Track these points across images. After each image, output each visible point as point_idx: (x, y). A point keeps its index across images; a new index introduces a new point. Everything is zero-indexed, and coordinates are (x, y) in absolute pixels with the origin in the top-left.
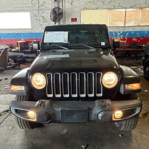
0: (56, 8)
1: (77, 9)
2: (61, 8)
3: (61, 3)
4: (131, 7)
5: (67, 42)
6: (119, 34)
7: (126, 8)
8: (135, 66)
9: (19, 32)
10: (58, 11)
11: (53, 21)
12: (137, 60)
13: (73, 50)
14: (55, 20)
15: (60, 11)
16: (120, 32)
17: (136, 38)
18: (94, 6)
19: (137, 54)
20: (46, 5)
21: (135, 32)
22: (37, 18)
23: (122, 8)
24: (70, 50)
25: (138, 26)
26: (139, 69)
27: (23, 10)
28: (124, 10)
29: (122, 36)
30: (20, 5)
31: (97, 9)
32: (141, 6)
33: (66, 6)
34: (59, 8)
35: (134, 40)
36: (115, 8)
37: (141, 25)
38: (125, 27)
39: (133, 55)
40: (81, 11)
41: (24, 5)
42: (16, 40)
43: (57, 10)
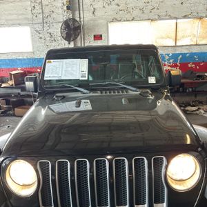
0: (70, 19)
1: (102, 21)
2: (78, 19)
3: (77, 13)
4: (185, 17)
5: (86, 78)
6: (167, 57)
7: (177, 18)
8: (194, 106)
9: (14, 57)
10: (74, 24)
11: (66, 39)
12: (196, 96)
13: (98, 94)
14: (68, 38)
15: (77, 25)
16: (168, 55)
17: (193, 63)
18: (128, 16)
19: (196, 88)
20: (54, 15)
21: (192, 54)
22: (41, 36)
23: (171, 18)
24: (92, 94)
25: (197, 45)
26: (202, 111)
27: (20, 24)
28: (174, 21)
29: (171, 61)
30: (14, 17)
31: (132, 20)
32: (200, 15)
33: (86, 17)
34: (74, 20)
35: (190, 66)
36: (160, 18)
37: (201, 43)
38: (176, 46)
39: (190, 90)
40: (109, 25)
41: (20, 17)
42: (9, 70)
43: (71, 23)
